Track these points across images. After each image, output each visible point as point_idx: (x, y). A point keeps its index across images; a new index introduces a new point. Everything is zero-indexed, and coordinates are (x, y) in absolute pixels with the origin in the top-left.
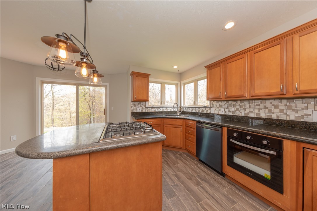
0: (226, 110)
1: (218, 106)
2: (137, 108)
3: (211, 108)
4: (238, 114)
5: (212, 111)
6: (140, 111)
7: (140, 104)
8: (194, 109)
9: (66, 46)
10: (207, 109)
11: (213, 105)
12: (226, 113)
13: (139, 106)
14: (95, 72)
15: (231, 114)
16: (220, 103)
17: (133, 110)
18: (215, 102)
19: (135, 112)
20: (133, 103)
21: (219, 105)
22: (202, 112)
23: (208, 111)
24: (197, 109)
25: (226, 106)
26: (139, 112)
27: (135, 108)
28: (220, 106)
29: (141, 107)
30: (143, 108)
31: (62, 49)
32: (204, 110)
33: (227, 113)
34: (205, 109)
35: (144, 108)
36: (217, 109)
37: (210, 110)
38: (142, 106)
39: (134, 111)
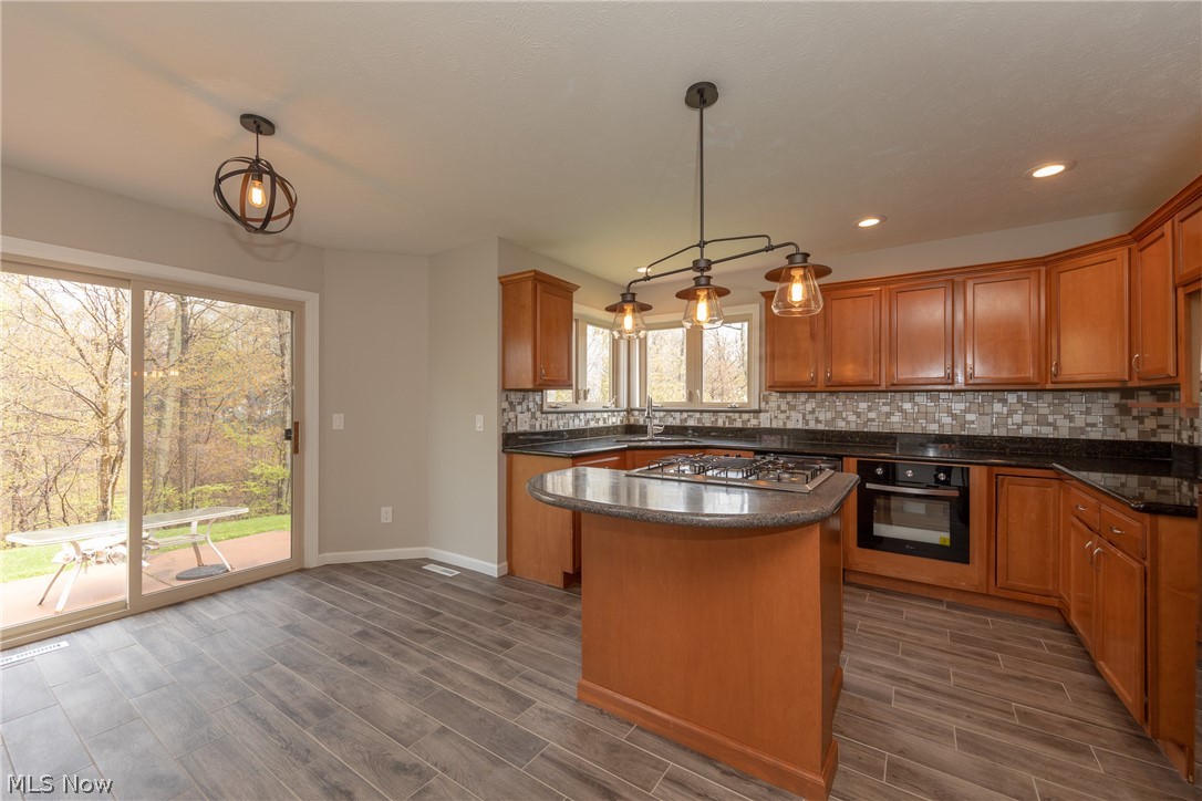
0: (809, 417)
1: (784, 407)
2: (520, 416)
3: (759, 411)
4: (841, 425)
5: (764, 421)
6: (528, 428)
8: (691, 416)
10: (745, 416)
11: (767, 403)
12: (807, 425)
15: (821, 427)
16: (790, 397)
17: (507, 423)
18: (774, 394)
21: (788, 403)
22: (727, 425)
23: (749, 420)
24: (705, 415)
25: (809, 407)
27: (512, 415)
28: (792, 408)
30: (533, 416)
32: (735, 420)
33: (812, 425)
34: (737, 415)
36: (782, 416)
37: (758, 418)
39: (511, 428)
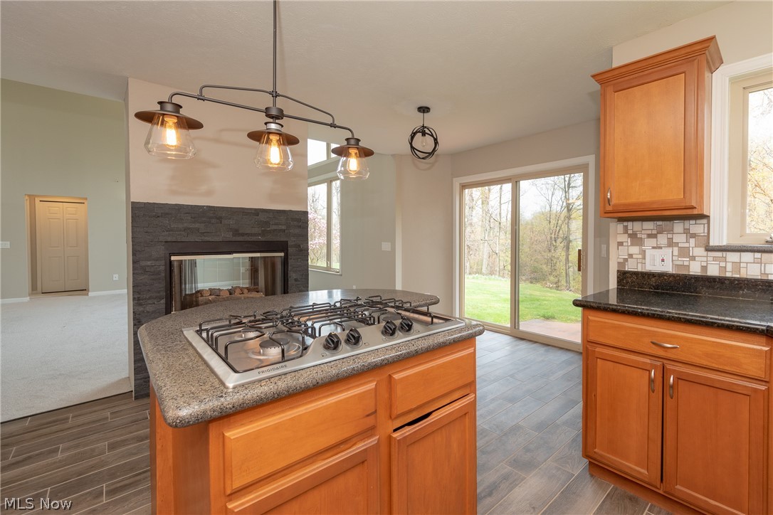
2: (649, 252)
6: (668, 268)
7: (671, 231)
9: (176, 121)
13: (662, 239)
14: (352, 142)
17: (626, 260)
19: (636, 274)
20: (626, 228)
26: (661, 275)
27: (635, 250)
29: (671, 244)
30: (684, 252)
31: (170, 127)
35: (700, 251)
38: (680, 239)
39: (631, 266)
